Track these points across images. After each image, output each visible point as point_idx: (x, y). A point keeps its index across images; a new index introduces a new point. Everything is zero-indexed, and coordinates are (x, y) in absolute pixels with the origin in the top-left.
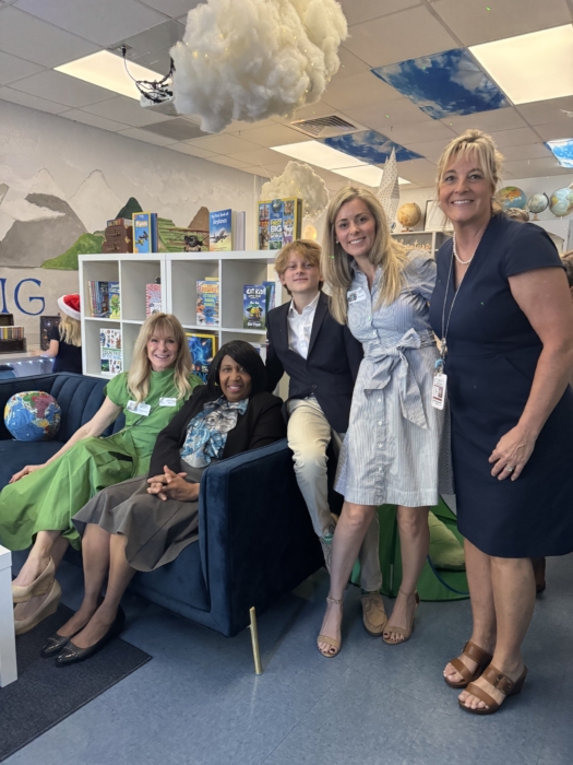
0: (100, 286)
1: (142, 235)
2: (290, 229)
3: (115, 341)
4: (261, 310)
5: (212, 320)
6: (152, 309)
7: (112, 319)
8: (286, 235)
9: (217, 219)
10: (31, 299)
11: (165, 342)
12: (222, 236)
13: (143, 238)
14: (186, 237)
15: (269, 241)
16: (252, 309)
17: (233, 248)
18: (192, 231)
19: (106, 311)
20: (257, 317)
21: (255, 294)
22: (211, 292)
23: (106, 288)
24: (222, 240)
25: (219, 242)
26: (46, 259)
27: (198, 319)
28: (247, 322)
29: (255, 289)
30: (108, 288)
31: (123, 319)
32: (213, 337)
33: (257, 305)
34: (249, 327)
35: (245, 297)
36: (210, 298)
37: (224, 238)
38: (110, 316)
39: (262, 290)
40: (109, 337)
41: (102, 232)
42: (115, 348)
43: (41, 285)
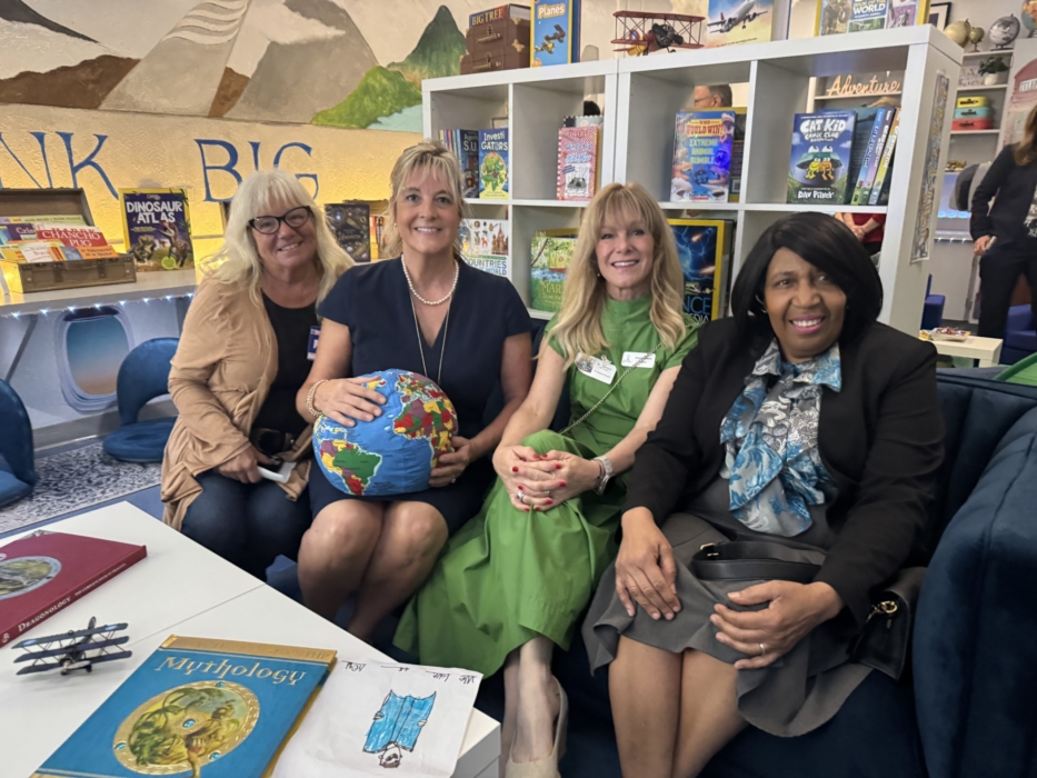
0: (462, 139)
1: (552, 32)
3: (490, 240)
4: (835, 164)
5: (705, 192)
6: (569, 177)
7: (484, 199)
8: (897, 4)
10: (299, 176)
11: (628, 234)
12: (746, 17)
13: (553, 38)
14: (655, 26)
15: (850, 21)
16: (813, 164)
17: (773, 38)
18: (666, 17)
19: (474, 186)
20: (825, 178)
21: (822, 131)
22: (707, 134)
23: (473, 141)
24: (742, 24)
25: (737, 30)
26: (319, 110)
27: (673, 190)
28: (797, 190)
29: (825, 120)
30: (477, 142)
31: (514, 198)
32: (720, 225)
33: (828, 154)
34: (802, 201)
35: (796, 140)
36: (704, 147)
37: (750, 20)
38: (481, 195)
39: (842, 122)
40: (477, 234)
41: (399, 64)
42: (490, 254)
43: (312, 153)
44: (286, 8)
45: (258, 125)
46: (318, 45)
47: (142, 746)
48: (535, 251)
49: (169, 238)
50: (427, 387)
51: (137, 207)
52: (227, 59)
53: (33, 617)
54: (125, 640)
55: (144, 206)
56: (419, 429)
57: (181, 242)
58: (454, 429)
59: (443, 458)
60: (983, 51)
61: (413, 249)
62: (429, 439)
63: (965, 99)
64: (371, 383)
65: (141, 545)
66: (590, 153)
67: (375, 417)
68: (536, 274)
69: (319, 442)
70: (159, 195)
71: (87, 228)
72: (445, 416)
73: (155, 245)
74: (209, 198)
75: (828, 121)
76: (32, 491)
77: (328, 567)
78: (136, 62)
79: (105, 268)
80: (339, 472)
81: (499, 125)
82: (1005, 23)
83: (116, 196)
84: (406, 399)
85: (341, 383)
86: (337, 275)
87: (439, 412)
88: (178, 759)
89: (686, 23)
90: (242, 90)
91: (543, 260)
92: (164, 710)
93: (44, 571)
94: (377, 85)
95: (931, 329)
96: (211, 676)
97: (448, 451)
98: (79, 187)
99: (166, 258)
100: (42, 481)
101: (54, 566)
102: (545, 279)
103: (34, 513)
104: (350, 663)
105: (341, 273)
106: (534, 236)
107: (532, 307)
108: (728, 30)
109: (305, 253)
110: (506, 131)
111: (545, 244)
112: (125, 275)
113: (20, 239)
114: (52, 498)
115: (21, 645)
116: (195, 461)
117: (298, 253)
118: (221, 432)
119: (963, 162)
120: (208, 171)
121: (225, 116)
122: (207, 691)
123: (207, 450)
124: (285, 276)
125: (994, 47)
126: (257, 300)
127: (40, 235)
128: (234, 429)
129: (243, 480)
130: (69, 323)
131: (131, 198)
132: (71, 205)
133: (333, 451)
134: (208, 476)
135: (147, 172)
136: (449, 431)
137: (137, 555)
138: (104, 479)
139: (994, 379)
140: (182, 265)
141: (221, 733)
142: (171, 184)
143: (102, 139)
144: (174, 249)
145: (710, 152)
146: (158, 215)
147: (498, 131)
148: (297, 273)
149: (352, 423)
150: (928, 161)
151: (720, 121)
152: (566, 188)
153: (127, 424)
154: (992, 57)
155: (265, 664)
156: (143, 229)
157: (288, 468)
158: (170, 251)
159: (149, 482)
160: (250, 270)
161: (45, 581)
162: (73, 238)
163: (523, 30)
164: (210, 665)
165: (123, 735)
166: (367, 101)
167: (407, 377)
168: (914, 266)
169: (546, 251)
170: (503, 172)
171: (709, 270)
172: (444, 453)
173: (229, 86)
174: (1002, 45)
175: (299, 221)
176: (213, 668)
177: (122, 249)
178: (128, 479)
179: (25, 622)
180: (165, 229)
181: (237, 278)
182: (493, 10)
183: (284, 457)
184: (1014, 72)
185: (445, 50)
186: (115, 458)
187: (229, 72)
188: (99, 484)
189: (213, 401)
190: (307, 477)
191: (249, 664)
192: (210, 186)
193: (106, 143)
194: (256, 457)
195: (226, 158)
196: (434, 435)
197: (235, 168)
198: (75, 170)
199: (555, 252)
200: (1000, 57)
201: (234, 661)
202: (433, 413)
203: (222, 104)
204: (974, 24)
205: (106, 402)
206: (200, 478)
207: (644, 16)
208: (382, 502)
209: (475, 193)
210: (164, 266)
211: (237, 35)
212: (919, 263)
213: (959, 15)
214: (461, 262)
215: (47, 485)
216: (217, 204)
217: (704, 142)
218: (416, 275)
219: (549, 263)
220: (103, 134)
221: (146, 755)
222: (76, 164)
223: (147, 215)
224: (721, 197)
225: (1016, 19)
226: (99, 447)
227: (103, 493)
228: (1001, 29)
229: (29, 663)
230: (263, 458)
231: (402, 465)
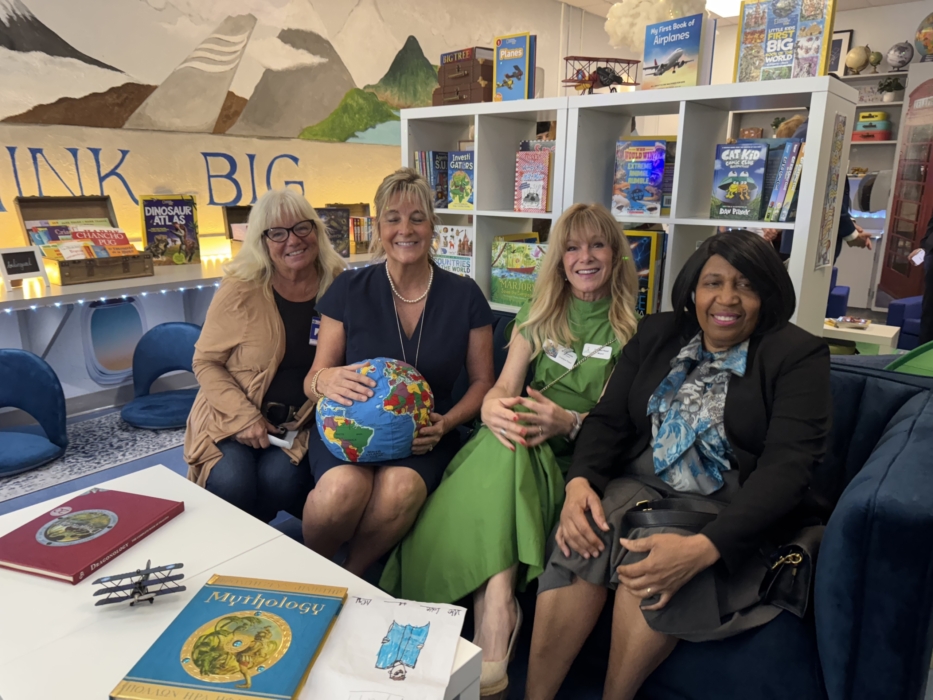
0: (434, 159)
1: (511, 71)
2: (814, 44)
3: (456, 243)
4: (751, 187)
5: (641, 207)
6: (525, 192)
7: (454, 208)
8: (801, 53)
9: (666, 34)
10: (287, 183)
11: (590, 247)
12: (675, 64)
13: (512, 76)
14: (599, 69)
15: (762, 68)
16: (732, 186)
17: (699, 83)
18: (608, 60)
19: (443, 198)
20: (742, 198)
21: (740, 160)
22: (642, 159)
23: (443, 160)
24: (672, 69)
25: (668, 74)
26: (305, 126)
27: (614, 205)
28: (719, 207)
29: (742, 150)
30: (446, 162)
31: (478, 209)
32: (653, 235)
33: (744, 179)
34: (723, 217)
35: (718, 165)
36: (640, 170)
37: (679, 67)
38: (450, 205)
39: (757, 152)
40: (445, 238)
41: (373, 86)
42: (456, 255)
43: (299, 163)
44: (279, 41)
45: (255, 140)
46: (303, 71)
47: (203, 661)
48: (495, 253)
49: (180, 237)
50: (409, 372)
51: (154, 211)
52: (230, 84)
53: (101, 559)
54: (181, 577)
55: (160, 210)
56: (404, 407)
57: (190, 241)
58: (431, 406)
59: (422, 431)
60: (882, 72)
61: (395, 260)
62: (412, 415)
63: (867, 114)
64: (364, 369)
65: (180, 501)
66: (542, 173)
67: (369, 398)
68: (496, 272)
69: (321, 418)
70: (173, 200)
71: (112, 229)
72: (425, 396)
73: (168, 244)
74: (212, 202)
75: (745, 151)
76: (63, 453)
77: (330, 520)
78: (155, 88)
79: (128, 265)
80: (339, 443)
81: (465, 147)
82: (901, 48)
83: (136, 202)
84: (393, 382)
85: (339, 370)
86: (334, 275)
87: (419, 392)
88: (232, 671)
89: (624, 65)
90: (242, 110)
91: (502, 261)
92: (216, 633)
93: (105, 522)
94: (355, 105)
95: (837, 317)
96: (250, 607)
97: (427, 425)
98: (105, 194)
99: (177, 254)
100: (70, 445)
101: (112, 518)
102: (503, 277)
103: (67, 472)
104: (359, 599)
105: (337, 274)
106: (494, 240)
107: (492, 300)
108: (661, 74)
109: (309, 257)
110: (472, 153)
111: (504, 248)
112: (145, 270)
113: (58, 239)
114: (81, 459)
115: (99, 581)
116: (216, 430)
117: (302, 257)
118: (238, 405)
119: (864, 169)
120: (212, 179)
121: (227, 132)
122: (249, 619)
123: (226, 420)
124: (292, 276)
125: (891, 69)
126: (269, 296)
127: (75, 236)
128: (249, 403)
129: (255, 446)
130: (94, 309)
131: (149, 203)
132: (98, 210)
133: (334, 426)
134: (228, 443)
135: (161, 181)
136: (428, 408)
137: (176, 509)
138: (123, 444)
139: (884, 368)
140: (190, 260)
141: (263, 652)
142: (181, 190)
143: (124, 153)
144: (184, 247)
145: (645, 174)
146: (171, 218)
147: (465, 153)
148: (300, 274)
149: (350, 403)
150: (829, 185)
151: (653, 149)
152: (522, 201)
153: (141, 396)
154: (889, 77)
155: (292, 598)
156: (159, 230)
157: (292, 435)
158: (181, 247)
159: (162, 446)
160: (264, 271)
161: (106, 530)
162: (102, 238)
163: (487, 69)
164: (248, 599)
165: (187, 651)
166: (346, 118)
167: (393, 363)
168: (818, 272)
169: (504, 253)
170: (468, 187)
171: (644, 272)
172: (424, 426)
173: (230, 107)
174: (898, 67)
175: (304, 231)
176: (251, 601)
177: (140, 247)
178: (143, 444)
179: (95, 562)
180: (177, 230)
181: (253, 277)
182: (461, 51)
183: (288, 428)
184: (908, 90)
185: (413, 73)
186: (131, 425)
187: (230, 95)
188: (119, 448)
189: (230, 379)
190: (307, 445)
191: (279, 598)
192: (214, 192)
193: (128, 156)
194: (266, 427)
195: (226, 168)
196: (415, 412)
197: (235, 176)
198: (102, 179)
199: (512, 255)
200: (896, 78)
201: (266, 596)
202: (414, 394)
203: (224, 122)
204: (874, 48)
205: (125, 376)
206: (220, 445)
207: (589, 59)
208: (372, 468)
209: (444, 204)
210: (175, 260)
211: (238, 64)
212: (822, 270)
213: (861, 41)
214: (434, 265)
215: (76, 448)
216: (220, 207)
217: (640, 166)
218: (397, 279)
219: (507, 263)
220: (126, 149)
221: (207, 667)
222: (103, 174)
223: (162, 217)
224: (654, 212)
225: (910, 45)
226: (117, 415)
227: (124, 455)
228: (897, 53)
229: (104, 596)
230: (272, 428)
231: (390, 436)
